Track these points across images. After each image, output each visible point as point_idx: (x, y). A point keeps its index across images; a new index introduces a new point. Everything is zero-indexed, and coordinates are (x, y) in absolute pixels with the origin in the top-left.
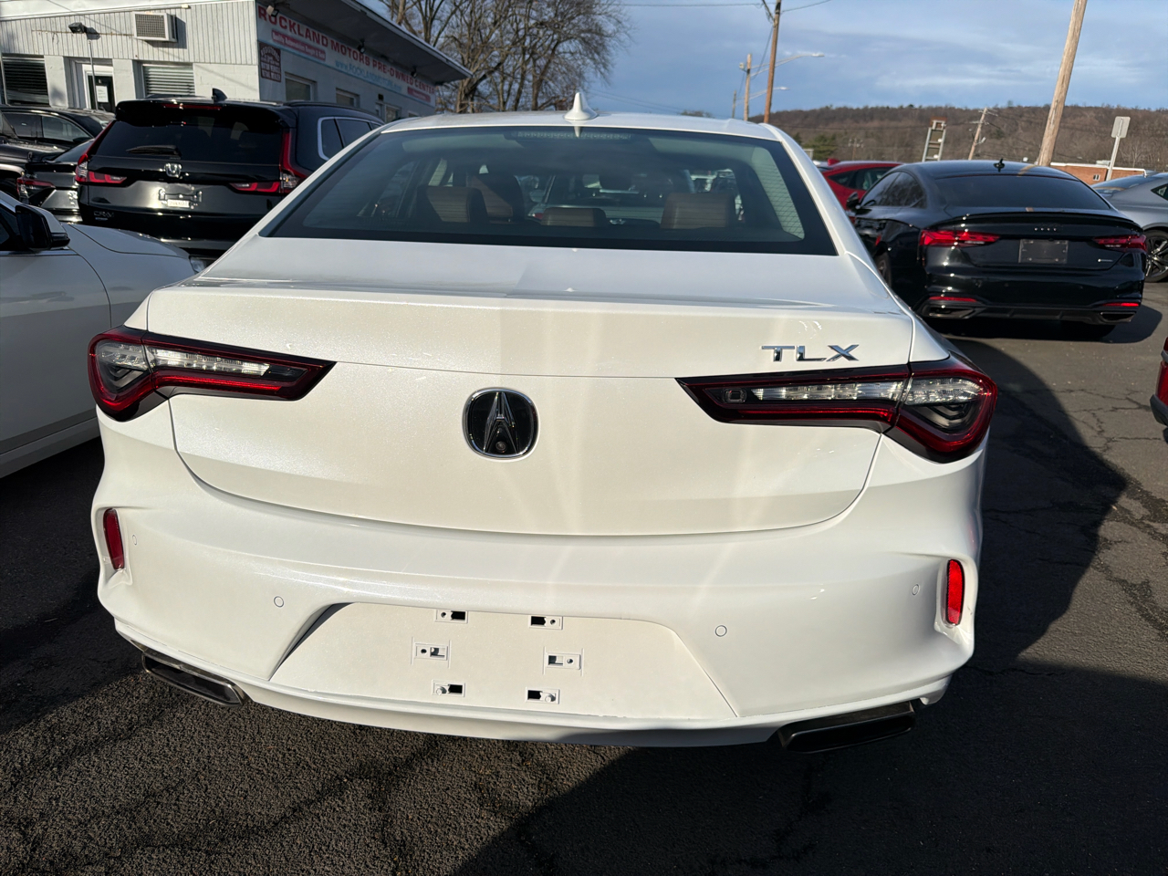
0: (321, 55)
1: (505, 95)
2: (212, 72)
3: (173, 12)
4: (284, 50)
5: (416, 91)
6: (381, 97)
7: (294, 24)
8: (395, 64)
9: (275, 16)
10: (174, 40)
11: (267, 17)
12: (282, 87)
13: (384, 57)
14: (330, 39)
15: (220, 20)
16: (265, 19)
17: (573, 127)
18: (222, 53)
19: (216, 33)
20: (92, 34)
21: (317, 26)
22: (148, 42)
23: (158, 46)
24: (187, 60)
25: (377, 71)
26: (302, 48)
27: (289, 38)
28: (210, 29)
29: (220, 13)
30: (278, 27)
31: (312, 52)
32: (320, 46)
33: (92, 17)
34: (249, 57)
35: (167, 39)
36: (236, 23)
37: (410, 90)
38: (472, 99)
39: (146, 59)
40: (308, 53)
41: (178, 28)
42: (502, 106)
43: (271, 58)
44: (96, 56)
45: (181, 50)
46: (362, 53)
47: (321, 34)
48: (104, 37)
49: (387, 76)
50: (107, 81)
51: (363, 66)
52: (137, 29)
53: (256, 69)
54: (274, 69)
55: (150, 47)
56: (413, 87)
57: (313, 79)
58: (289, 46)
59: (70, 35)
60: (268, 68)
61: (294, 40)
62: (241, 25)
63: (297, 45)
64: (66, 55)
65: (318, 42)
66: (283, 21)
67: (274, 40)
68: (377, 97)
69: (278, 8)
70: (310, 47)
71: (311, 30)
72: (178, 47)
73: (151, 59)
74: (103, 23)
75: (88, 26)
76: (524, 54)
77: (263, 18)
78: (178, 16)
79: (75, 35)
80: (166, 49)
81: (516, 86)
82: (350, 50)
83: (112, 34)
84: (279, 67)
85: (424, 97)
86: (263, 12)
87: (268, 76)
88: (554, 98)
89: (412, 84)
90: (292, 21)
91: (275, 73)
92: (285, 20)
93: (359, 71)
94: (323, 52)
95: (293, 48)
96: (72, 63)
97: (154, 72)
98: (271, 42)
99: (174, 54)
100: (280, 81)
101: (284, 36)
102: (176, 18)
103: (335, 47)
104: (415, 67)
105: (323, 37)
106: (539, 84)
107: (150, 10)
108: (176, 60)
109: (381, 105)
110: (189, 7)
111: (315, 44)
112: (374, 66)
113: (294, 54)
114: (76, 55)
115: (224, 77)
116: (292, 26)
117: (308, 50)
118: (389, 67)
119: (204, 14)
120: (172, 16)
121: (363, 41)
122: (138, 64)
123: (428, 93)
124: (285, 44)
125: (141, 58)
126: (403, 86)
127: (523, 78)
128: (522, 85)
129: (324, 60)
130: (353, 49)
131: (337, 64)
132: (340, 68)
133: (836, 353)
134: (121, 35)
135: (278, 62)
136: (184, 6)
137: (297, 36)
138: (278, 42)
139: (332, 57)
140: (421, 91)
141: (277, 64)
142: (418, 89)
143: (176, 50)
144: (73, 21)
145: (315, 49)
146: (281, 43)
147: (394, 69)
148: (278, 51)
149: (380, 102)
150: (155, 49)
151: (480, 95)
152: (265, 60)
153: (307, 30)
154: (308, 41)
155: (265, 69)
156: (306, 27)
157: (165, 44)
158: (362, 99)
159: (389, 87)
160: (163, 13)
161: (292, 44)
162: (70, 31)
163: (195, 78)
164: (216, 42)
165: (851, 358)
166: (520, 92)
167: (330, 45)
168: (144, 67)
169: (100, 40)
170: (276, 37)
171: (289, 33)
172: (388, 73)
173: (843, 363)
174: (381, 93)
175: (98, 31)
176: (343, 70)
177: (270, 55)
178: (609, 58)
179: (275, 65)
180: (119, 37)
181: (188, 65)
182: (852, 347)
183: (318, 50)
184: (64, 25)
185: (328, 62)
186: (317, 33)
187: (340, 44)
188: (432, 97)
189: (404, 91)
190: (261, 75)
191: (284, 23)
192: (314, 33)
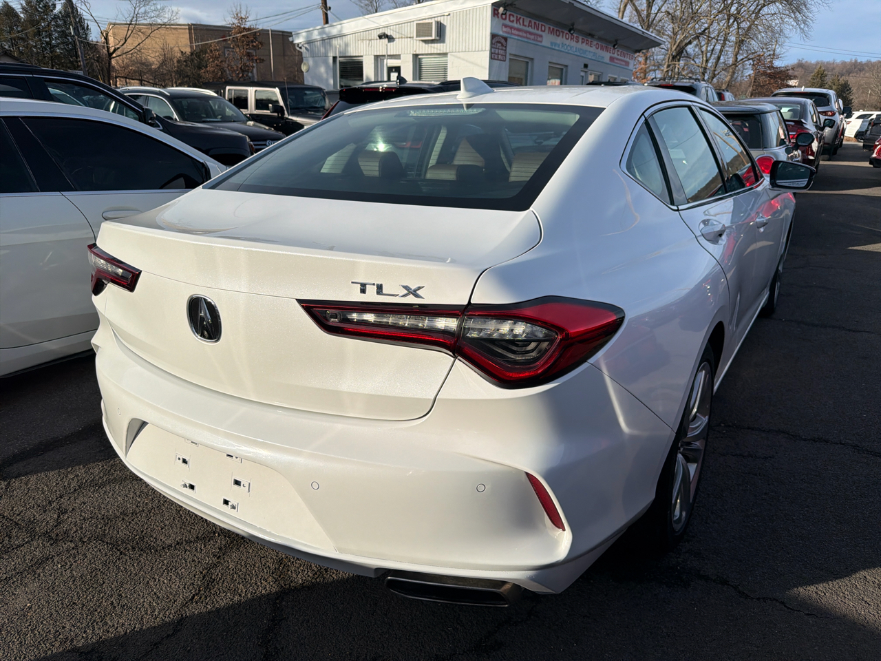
0: (539, 39)
1: (709, 54)
2: (460, 58)
3: (439, 19)
4: (510, 38)
5: (617, 59)
6: (586, 66)
7: (520, 18)
8: (600, 39)
9: (505, 14)
10: (438, 38)
11: (500, 15)
12: (506, 65)
13: (592, 35)
14: (547, 26)
15: (468, 21)
16: (498, 17)
17: (462, 105)
18: (467, 44)
19: (464, 30)
20: (390, 39)
21: (537, 17)
22: (423, 41)
23: (428, 43)
24: (445, 52)
25: (585, 47)
26: (525, 35)
27: (515, 29)
28: (461, 28)
29: (468, 16)
30: (507, 22)
31: (532, 37)
32: (539, 32)
33: (392, 27)
34: (484, 46)
35: (433, 38)
36: (478, 22)
37: (612, 59)
38: (679, 61)
39: (420, 53)
40: (529, 39)
41: (441, 29)
42: (704, 63)
43: (500, 45)
44: (389, 54)
45: (442, 44)
46: (572, 34)
47: (541, 23)
48: (397, 40)
49: (593, 49)
50: (398, 69)
51: (573, 44)
52: (417, 33)
53: (488, 53)
54: (501, 52)
55: (424, 44)
56: (615, 55)
57: (531, 57)
58: (515, 35)
59: (379, 40)
60: (497, 52)
61: (519, 30)
62: (481, 23)
63: (521, 33)
64: (376, 54)
65: (538, 29)
66: (511, 17)
67: (503, 32)
68: (583, 66)
69: (507, 8)
70: (531, 33)
71: (533, 21)
72: (440, 43)
73: (423, 53)
74: (397, 31)
75: (389, 34)
76: (729, 19)
77: (496, 16)
78: (442, 22)
79: (381, 40)
80: (433, 45)
81: (718, 47)
82: (563, 32)
83: (402, 38)
84: (506, 50)
85: (624, 63)
86: (496, 12)
87: (496, 57)
88: (753, 53)
89: (614, 54)
90: (519, 16)
91: (502, 55)
92: (513, 16)
93: (569, 48)
94: (541, 36)
95: (518, 35)
96: (378, 59)
97: (426, 61)
98: (501, 33)
99: (438, 48)
100: (505, 61)
101: (511, 28)
102: (441, 23)
103: (551, 32)
104: (616, 41)
105: (542, 25)
106: (740, 43)
107: (425, 19)
108: (439, 52)
109: (586, 72)
110: (449, 15)
111: (535, 31)
112: (582, 42)
113: (518, 40)
114: (381, 54)
115: (467, 61)
116: (518, 20)
117: (529, 36)
118: (595, 43)
119: (458, 18)
120: (438, 22)
121: (573, 25)
122: (416, 56)
123: (628, 60)
124: (512, 34)
125: (417, 53)
126: (606, 56)
127: (726, 39)
128: (724, 45)
129: (541, 42)
130: (566, 32)
131: (552, 44)
132: (553, 47)
133: (406, 292)
134: (407, 38)
135: (504, 47)
136: (446, 14)
137: (521, 27)
138: (506, 32)
139: (548, 39)
140: (622, 58)
141: (504, 48)
142: (619, 57)
143: (439, 45)
144: (381, 31)
145: (534, 34)
146: (509, 33)
147: (600, 43)
148: (506, 39)
149: (585, 70)
150: (427, 45)
151: (688, 56)
152: (495, 46)
153: (530, 21)
154: (530, 29)
155: (495, 53)
156: (529, 19)
157: (432, 41)
158: (569, 68)
159: (594, 58)
160: (433, 21)
161: (517, 33)
162: (378, 38)
163: (448, 63)
164: (464, 36)
165: (417, 296)
166: (721, 51)
167: (547, 31)
168: (419, 58)
169: (395, 42)
170: (505, 29)
171: (515, 25)
172: (594, 47)
173: (411, 300)
174: (586, 63)
175: (394, 37)
176: (557, 48)
177: (499, 42)
178: (810, 15)
179: (502, 49)
180: (406, 39)
181: (445, 54)
182: (419, 288)
183: (537, 35)
184: (375, 34)
185: (544, 44)
186: (537, 22)
187: (555, 29)
188: (632, 62)
189: (607, 60)
190: (491, 58)
191: (512, 18)
192: (535, 23)
